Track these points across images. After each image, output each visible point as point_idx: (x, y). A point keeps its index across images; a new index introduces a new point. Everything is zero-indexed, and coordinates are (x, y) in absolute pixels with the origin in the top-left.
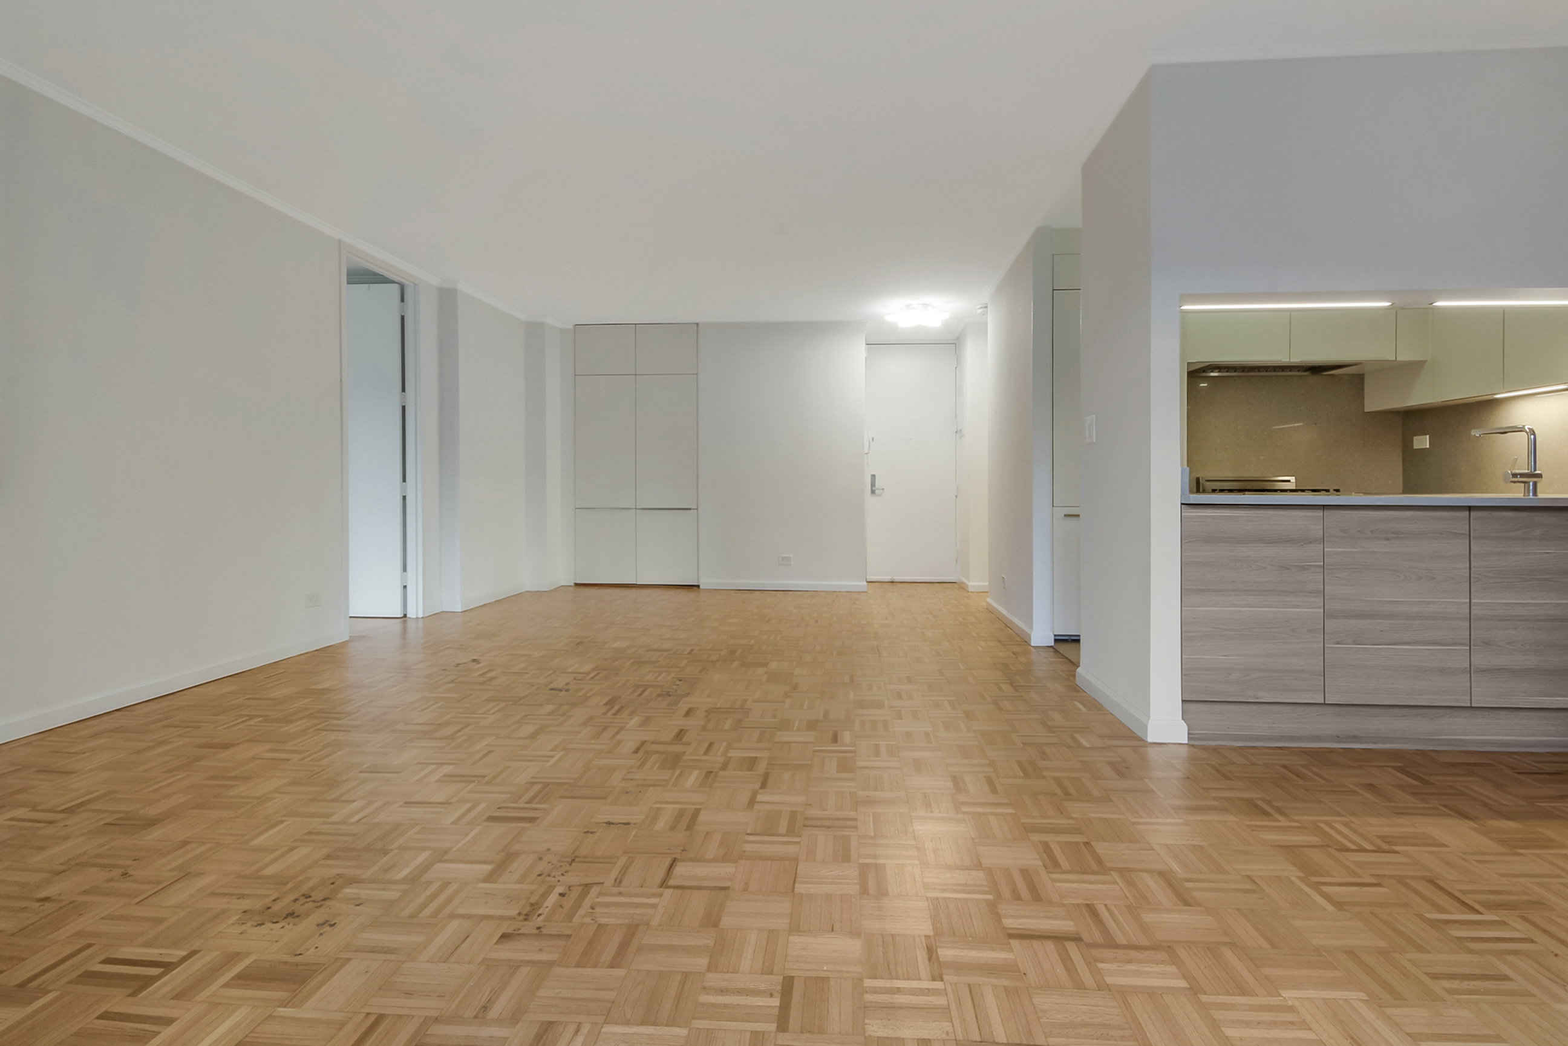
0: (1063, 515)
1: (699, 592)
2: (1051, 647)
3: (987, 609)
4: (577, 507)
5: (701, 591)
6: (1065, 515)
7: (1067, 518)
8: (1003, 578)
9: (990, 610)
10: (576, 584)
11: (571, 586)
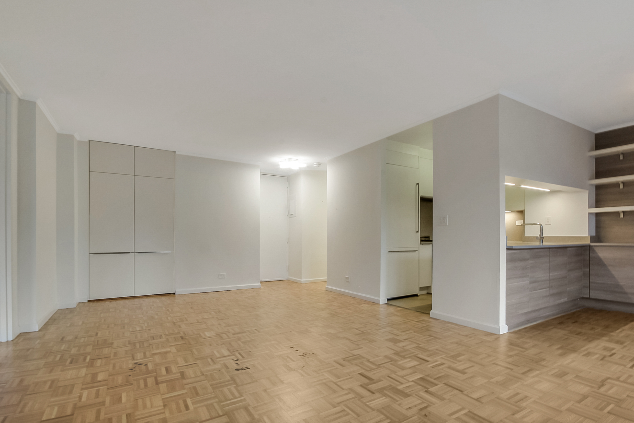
0: (388, 251)
1: (175, 297)
2: (386, 303)
3: (326, 290)
4: (90, 253)
5: (176, 296)
6: (389, 251)
7: (389, 252)
8: (347, 278)
9: (329, 291)
10: (89, 301)
11: (86, 302)
